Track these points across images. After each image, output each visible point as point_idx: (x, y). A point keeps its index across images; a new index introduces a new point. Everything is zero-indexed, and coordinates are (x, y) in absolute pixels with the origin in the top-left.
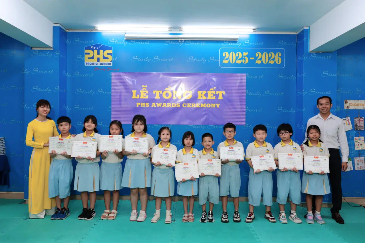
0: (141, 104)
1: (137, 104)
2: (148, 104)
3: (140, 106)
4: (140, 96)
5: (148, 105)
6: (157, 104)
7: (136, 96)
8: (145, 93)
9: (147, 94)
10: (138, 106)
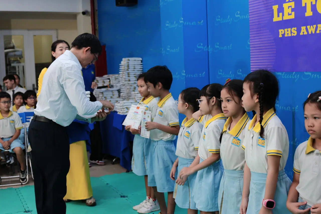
1: (280, 31)
2: (296, 29)
4: (283, 15)
5: (294, 32)
8: (290, 8)
9: (293, 10)
10: (280, 36)
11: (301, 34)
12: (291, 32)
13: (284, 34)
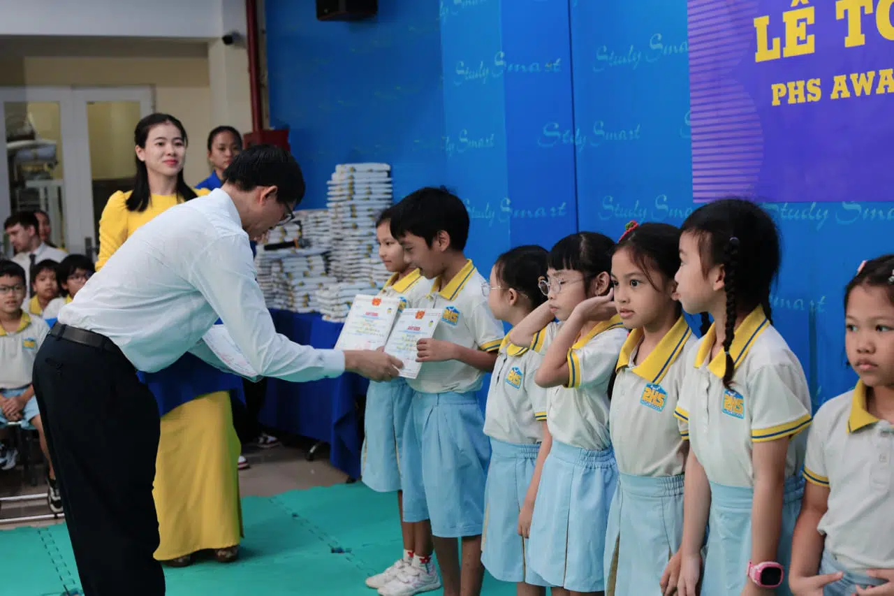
0: (788, 89)
1: (775, 87)
2: (818, 82)
3: (784, 99)
4: (783, 44)
5: (813, 90)
6: (854, 77)
7: (770, 47)
8: (803, 25)
9: (809, 30)
10: (776, 102)
11: (834, 96)
12: (806, 92)
13: (787, 95)
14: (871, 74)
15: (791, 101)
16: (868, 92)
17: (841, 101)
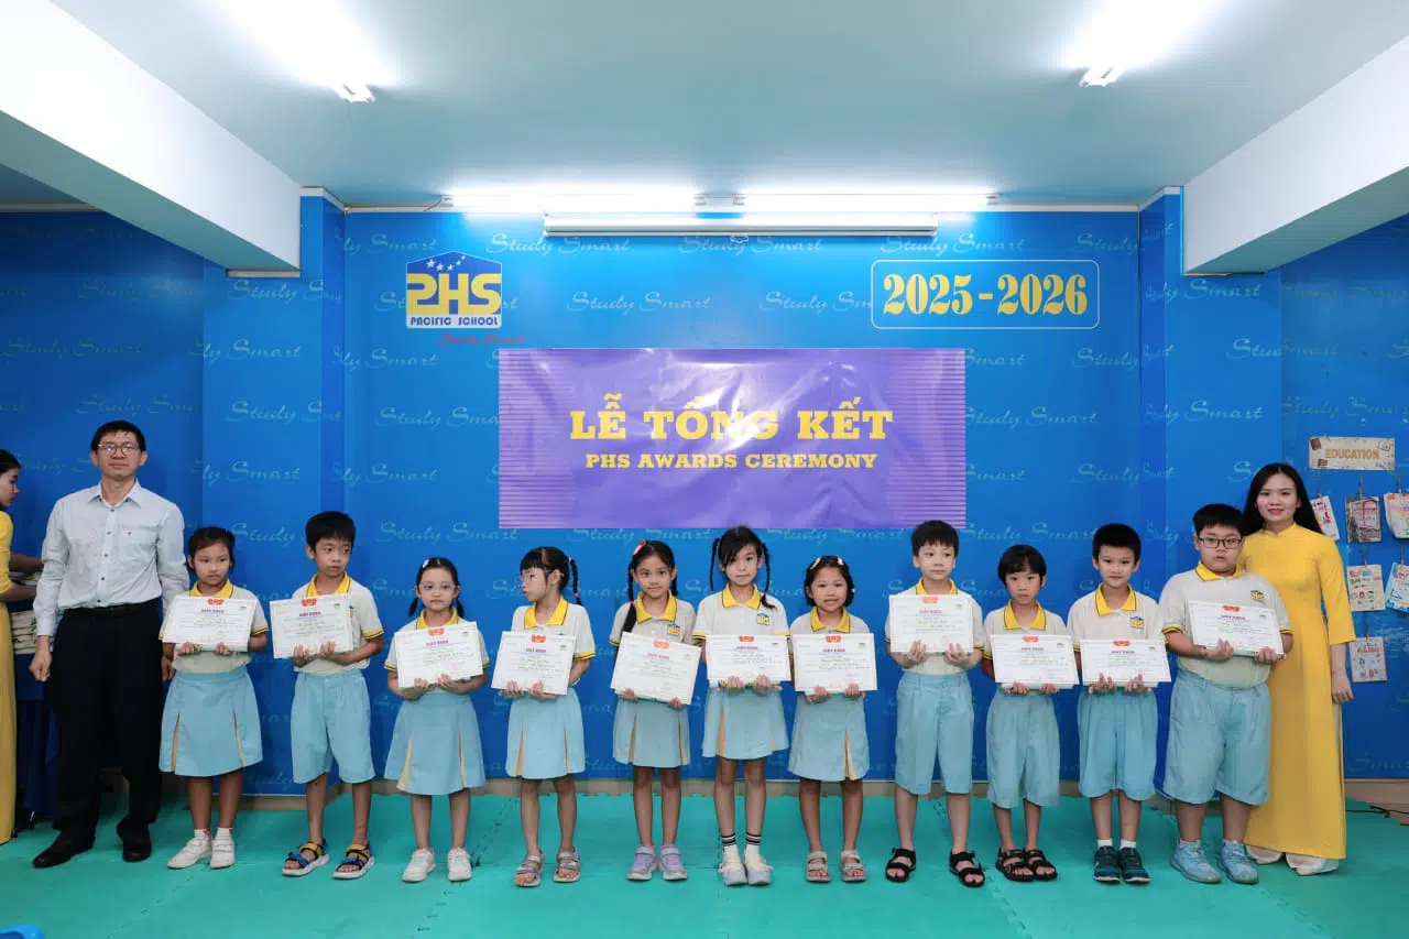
1: (589, 457)
2: (627, 456)
3: (597, 465)
4: (597, 431)
5: (624, 461)
6: (657, 457)
7: (585, 430)
8: (616, 421)
9: (621, 424)
10: (590, 465)
11: (641, 465)
12: (616, 462)
13: (600, 462)
14: (672, 456)
15: (604, 465)
16: (668, 465)
17: (646, 469)
